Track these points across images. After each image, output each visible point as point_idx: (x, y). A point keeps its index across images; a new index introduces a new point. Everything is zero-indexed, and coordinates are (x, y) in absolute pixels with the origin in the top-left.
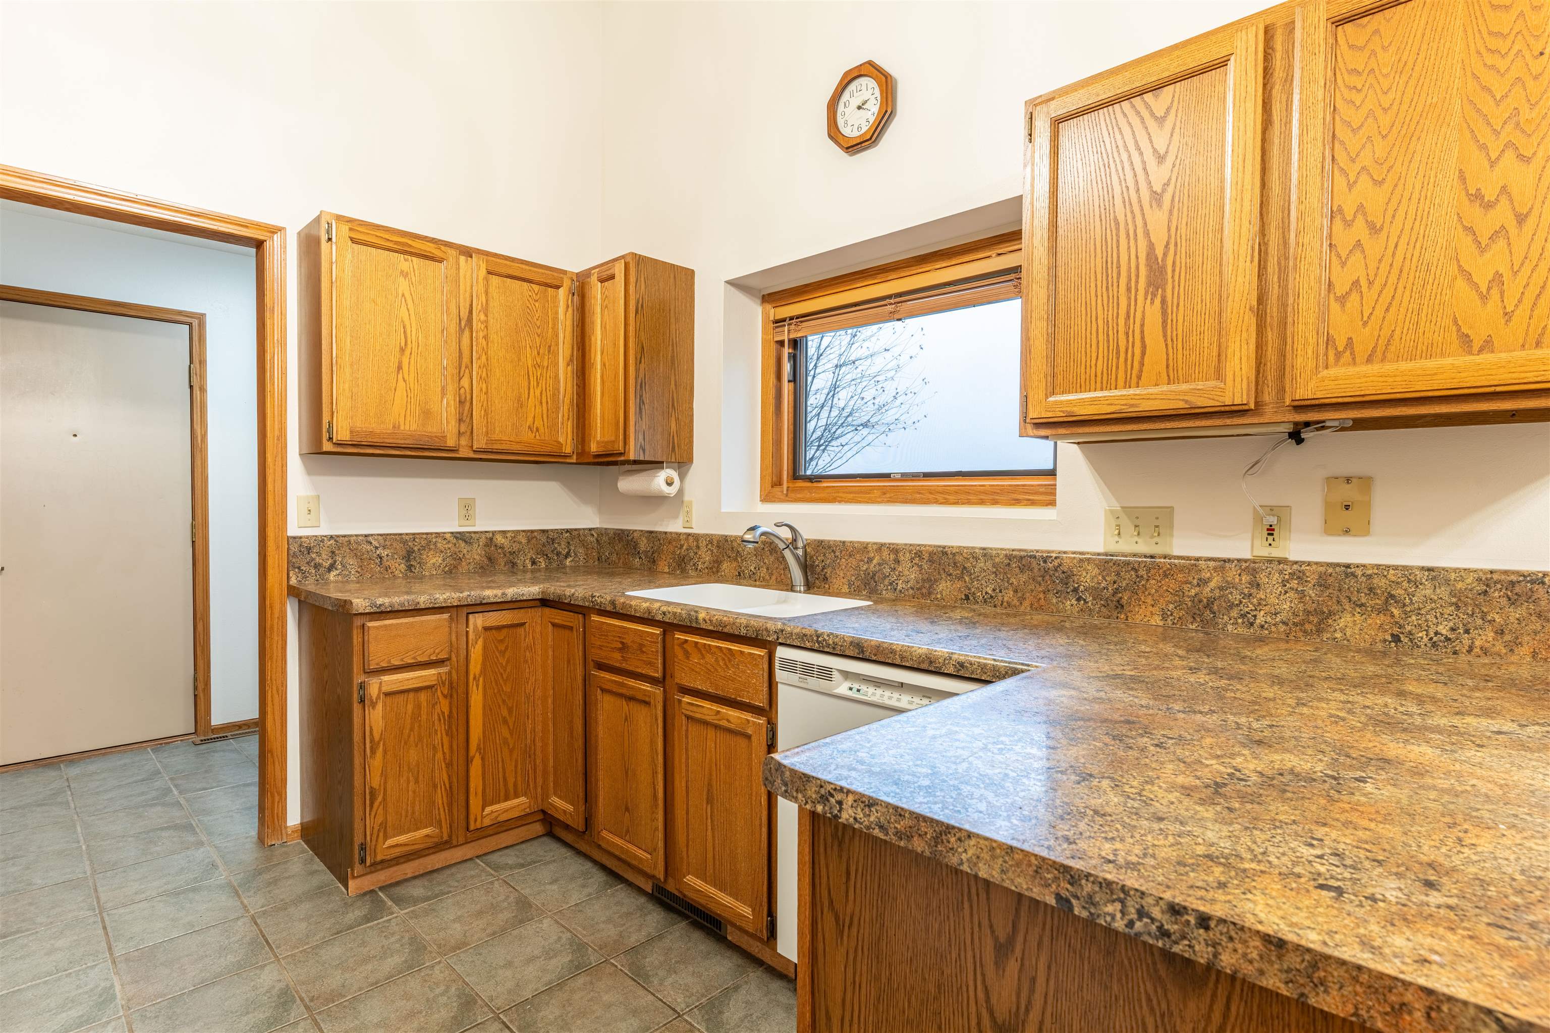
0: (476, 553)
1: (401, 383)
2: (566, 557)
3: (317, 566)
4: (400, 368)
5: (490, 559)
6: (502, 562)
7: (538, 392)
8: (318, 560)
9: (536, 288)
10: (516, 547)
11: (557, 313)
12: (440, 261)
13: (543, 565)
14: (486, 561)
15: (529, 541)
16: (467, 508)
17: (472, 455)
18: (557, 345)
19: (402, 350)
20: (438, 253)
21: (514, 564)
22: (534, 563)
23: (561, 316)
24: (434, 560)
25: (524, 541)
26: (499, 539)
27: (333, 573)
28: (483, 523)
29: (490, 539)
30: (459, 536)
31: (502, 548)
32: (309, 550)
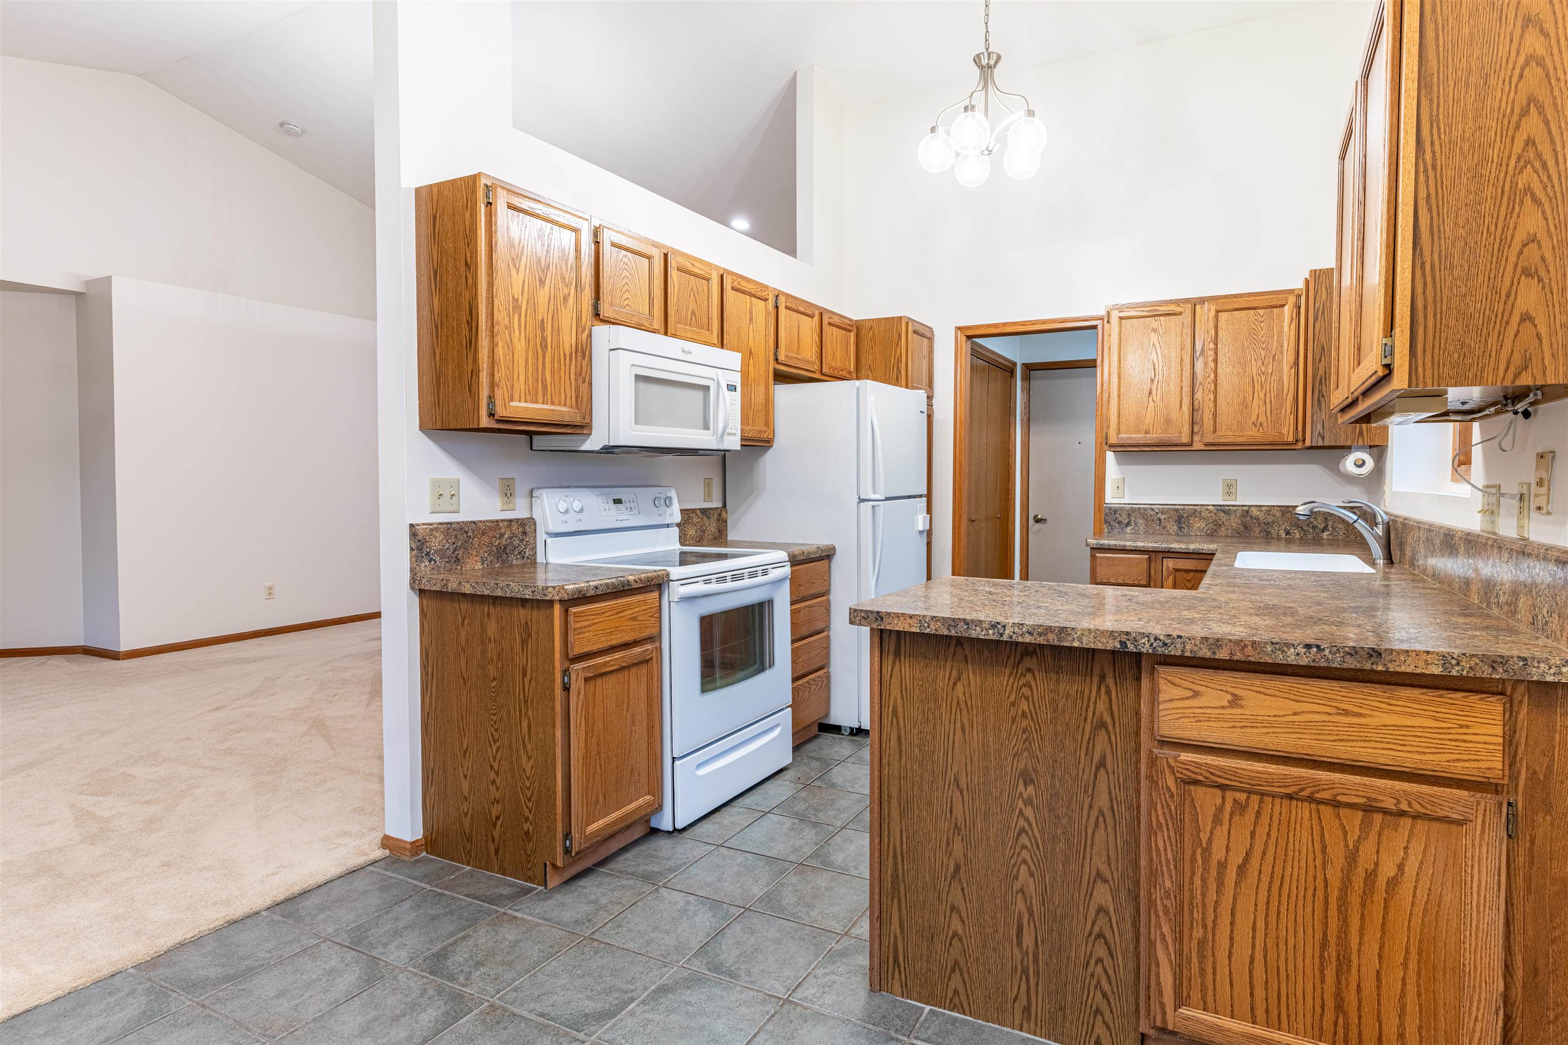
0: (1234, 522)
1: (1151, 403)
2: (1323, 531)
3: (1120, 523)
4: (1150, 393)
5: (1246, 527)
6: (1257, 530)
7: (1262, 395)
8: (1120, 519)
9: (1261, 312)
10: (1270, 519)
11: (1282, 327)
12: (1180, 314)
13: (1298, 536)
14: (1242, 529)
15: (1283, 515)
16: (1230, 488)
17: (1204, 448)
18: (1282, 353)
19: (1152, 380)
20: (1178, 309)
21: (1268, 533)
22: (1288, 533)
23: (1286, 329)
24: (1199, 524)
25: (1278, 514)
26: (1255, 512)
27: (1129, 528)
28: (1243, 499)
29: (1246, 512)
30: (1221, 509)
31: (1257, 519)
32: (1115, 511)
